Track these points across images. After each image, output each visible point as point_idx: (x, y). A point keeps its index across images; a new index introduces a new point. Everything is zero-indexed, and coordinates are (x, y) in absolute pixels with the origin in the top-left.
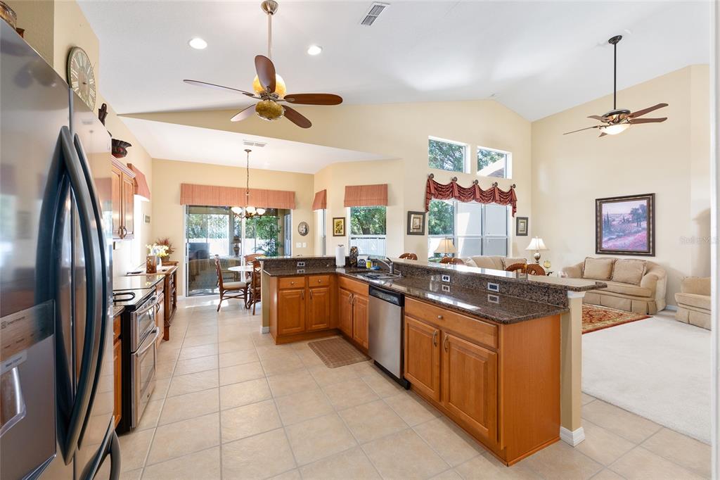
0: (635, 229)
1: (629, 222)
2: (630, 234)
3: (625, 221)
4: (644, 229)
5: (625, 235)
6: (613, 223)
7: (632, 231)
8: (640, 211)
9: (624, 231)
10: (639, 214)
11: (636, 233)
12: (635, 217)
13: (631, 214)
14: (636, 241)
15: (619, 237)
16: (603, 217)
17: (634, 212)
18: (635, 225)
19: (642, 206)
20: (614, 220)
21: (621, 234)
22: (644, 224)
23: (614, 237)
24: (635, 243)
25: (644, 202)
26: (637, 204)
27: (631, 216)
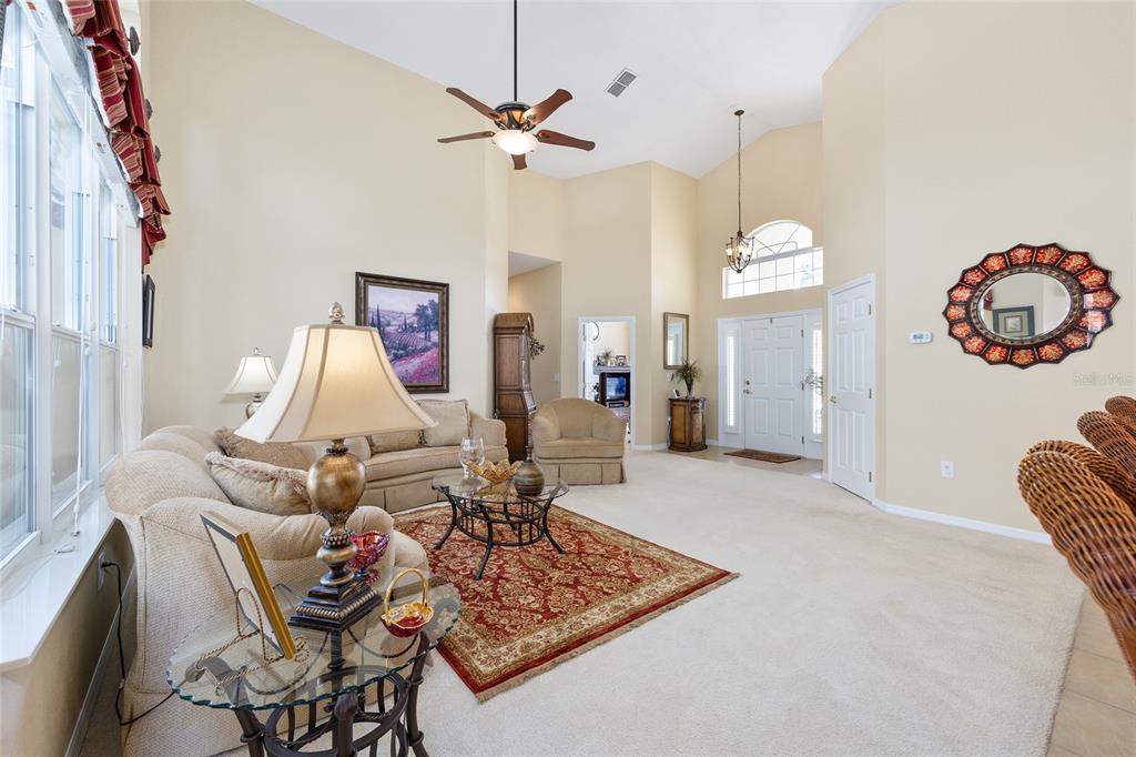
0: (423, 345)
1: (414, 329)
2: (415, 352)
3: (407, 328)
4: (434, 344)
5: (407, 355)
6: (388, 328)
7: (419, 348)
8: (429, 312)
9: (405, 348)
10: (427, 317)
11: (424, 350)
12: (423, 322)
13: (415, 315)
14: (424, 366)
16: (370, 315)
17: (421, 312)
18: (422, 335)
19: (432, 303)
20: (389, 325)
21: (401, 352)
22: (435, 336)
24: (422, 369)
25: (435, 298)
26: (425, 298)
27: (416, 319)
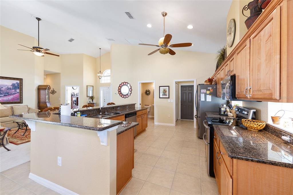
0: (14, 93)
1: (11, 89)
2: (11, 94)
3: (8, 89)
4: (18, 92)
5: (9, 95)
8: (16, 85)
9: (8, 93)
10: (16, 86)
11: (14, 94)
12: (14, 87)
14: (14, 97)
15: (5, 96)
17: (13, 85)
18: (14, 90)
19: (17, 83)
20: (2, 88)
21: (6, 94)
22: (18, 91)
23: (2, 96)
25: (18, 82)
26: (15, 82)
27: (12, 87)
